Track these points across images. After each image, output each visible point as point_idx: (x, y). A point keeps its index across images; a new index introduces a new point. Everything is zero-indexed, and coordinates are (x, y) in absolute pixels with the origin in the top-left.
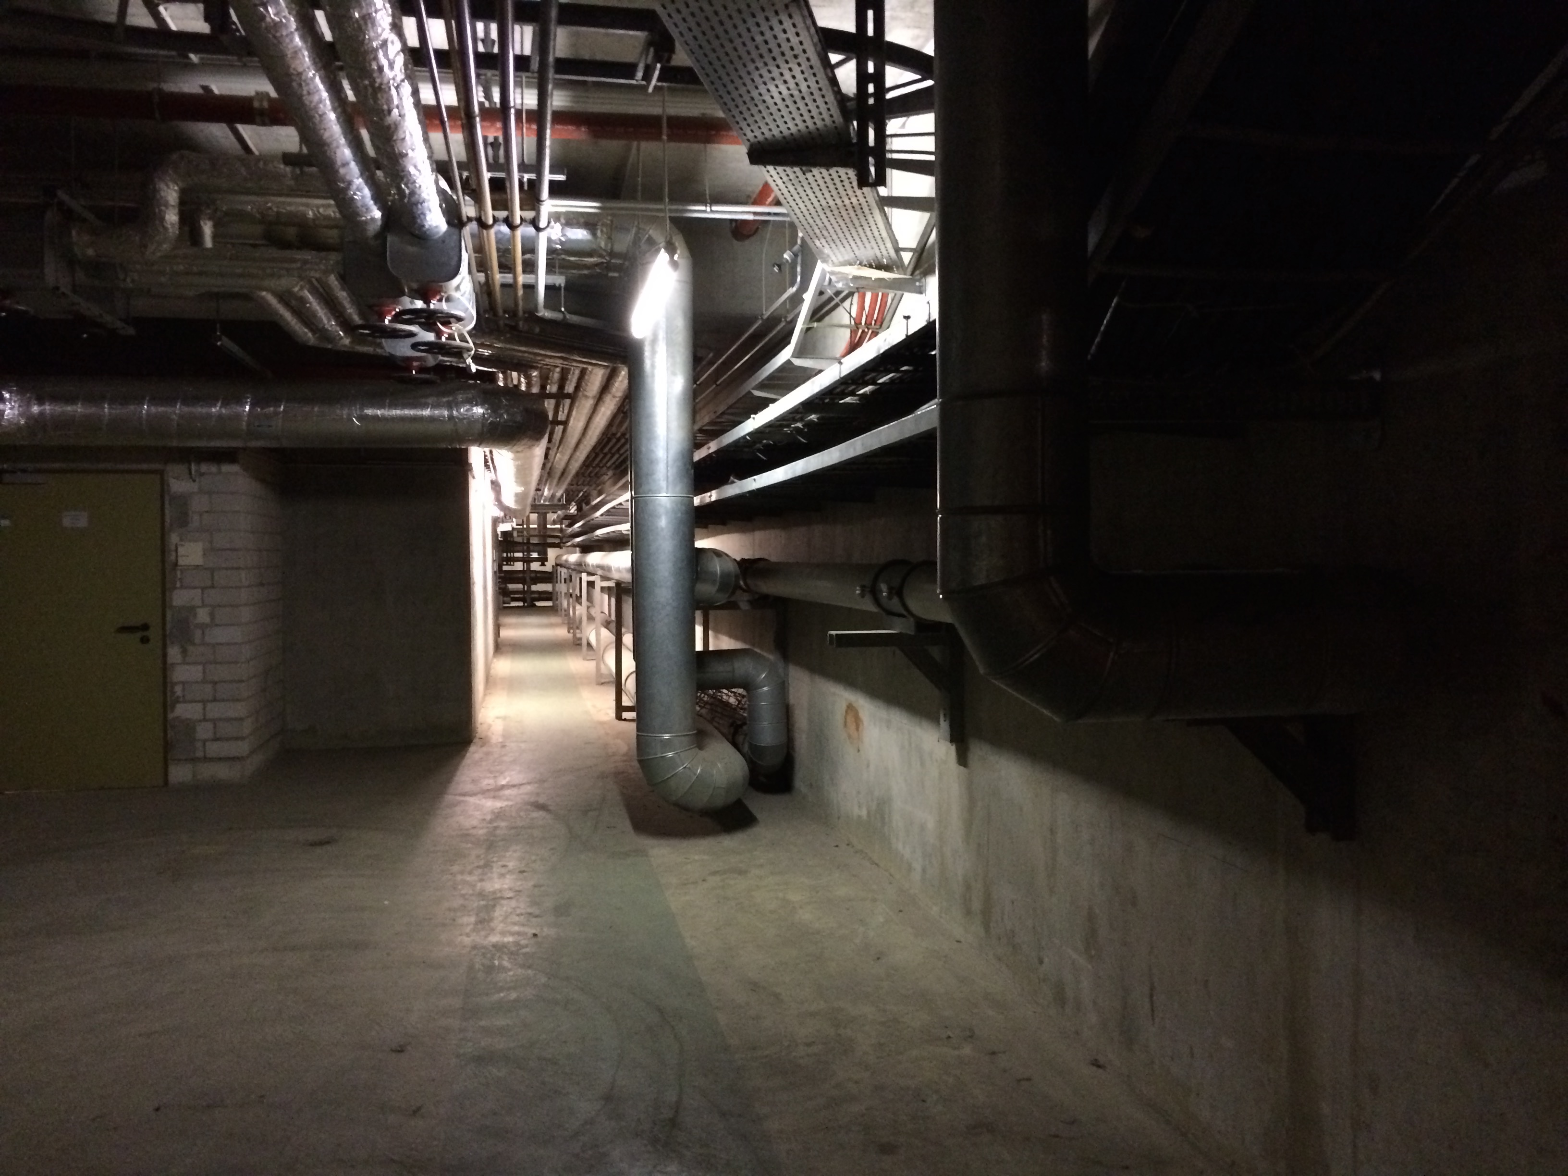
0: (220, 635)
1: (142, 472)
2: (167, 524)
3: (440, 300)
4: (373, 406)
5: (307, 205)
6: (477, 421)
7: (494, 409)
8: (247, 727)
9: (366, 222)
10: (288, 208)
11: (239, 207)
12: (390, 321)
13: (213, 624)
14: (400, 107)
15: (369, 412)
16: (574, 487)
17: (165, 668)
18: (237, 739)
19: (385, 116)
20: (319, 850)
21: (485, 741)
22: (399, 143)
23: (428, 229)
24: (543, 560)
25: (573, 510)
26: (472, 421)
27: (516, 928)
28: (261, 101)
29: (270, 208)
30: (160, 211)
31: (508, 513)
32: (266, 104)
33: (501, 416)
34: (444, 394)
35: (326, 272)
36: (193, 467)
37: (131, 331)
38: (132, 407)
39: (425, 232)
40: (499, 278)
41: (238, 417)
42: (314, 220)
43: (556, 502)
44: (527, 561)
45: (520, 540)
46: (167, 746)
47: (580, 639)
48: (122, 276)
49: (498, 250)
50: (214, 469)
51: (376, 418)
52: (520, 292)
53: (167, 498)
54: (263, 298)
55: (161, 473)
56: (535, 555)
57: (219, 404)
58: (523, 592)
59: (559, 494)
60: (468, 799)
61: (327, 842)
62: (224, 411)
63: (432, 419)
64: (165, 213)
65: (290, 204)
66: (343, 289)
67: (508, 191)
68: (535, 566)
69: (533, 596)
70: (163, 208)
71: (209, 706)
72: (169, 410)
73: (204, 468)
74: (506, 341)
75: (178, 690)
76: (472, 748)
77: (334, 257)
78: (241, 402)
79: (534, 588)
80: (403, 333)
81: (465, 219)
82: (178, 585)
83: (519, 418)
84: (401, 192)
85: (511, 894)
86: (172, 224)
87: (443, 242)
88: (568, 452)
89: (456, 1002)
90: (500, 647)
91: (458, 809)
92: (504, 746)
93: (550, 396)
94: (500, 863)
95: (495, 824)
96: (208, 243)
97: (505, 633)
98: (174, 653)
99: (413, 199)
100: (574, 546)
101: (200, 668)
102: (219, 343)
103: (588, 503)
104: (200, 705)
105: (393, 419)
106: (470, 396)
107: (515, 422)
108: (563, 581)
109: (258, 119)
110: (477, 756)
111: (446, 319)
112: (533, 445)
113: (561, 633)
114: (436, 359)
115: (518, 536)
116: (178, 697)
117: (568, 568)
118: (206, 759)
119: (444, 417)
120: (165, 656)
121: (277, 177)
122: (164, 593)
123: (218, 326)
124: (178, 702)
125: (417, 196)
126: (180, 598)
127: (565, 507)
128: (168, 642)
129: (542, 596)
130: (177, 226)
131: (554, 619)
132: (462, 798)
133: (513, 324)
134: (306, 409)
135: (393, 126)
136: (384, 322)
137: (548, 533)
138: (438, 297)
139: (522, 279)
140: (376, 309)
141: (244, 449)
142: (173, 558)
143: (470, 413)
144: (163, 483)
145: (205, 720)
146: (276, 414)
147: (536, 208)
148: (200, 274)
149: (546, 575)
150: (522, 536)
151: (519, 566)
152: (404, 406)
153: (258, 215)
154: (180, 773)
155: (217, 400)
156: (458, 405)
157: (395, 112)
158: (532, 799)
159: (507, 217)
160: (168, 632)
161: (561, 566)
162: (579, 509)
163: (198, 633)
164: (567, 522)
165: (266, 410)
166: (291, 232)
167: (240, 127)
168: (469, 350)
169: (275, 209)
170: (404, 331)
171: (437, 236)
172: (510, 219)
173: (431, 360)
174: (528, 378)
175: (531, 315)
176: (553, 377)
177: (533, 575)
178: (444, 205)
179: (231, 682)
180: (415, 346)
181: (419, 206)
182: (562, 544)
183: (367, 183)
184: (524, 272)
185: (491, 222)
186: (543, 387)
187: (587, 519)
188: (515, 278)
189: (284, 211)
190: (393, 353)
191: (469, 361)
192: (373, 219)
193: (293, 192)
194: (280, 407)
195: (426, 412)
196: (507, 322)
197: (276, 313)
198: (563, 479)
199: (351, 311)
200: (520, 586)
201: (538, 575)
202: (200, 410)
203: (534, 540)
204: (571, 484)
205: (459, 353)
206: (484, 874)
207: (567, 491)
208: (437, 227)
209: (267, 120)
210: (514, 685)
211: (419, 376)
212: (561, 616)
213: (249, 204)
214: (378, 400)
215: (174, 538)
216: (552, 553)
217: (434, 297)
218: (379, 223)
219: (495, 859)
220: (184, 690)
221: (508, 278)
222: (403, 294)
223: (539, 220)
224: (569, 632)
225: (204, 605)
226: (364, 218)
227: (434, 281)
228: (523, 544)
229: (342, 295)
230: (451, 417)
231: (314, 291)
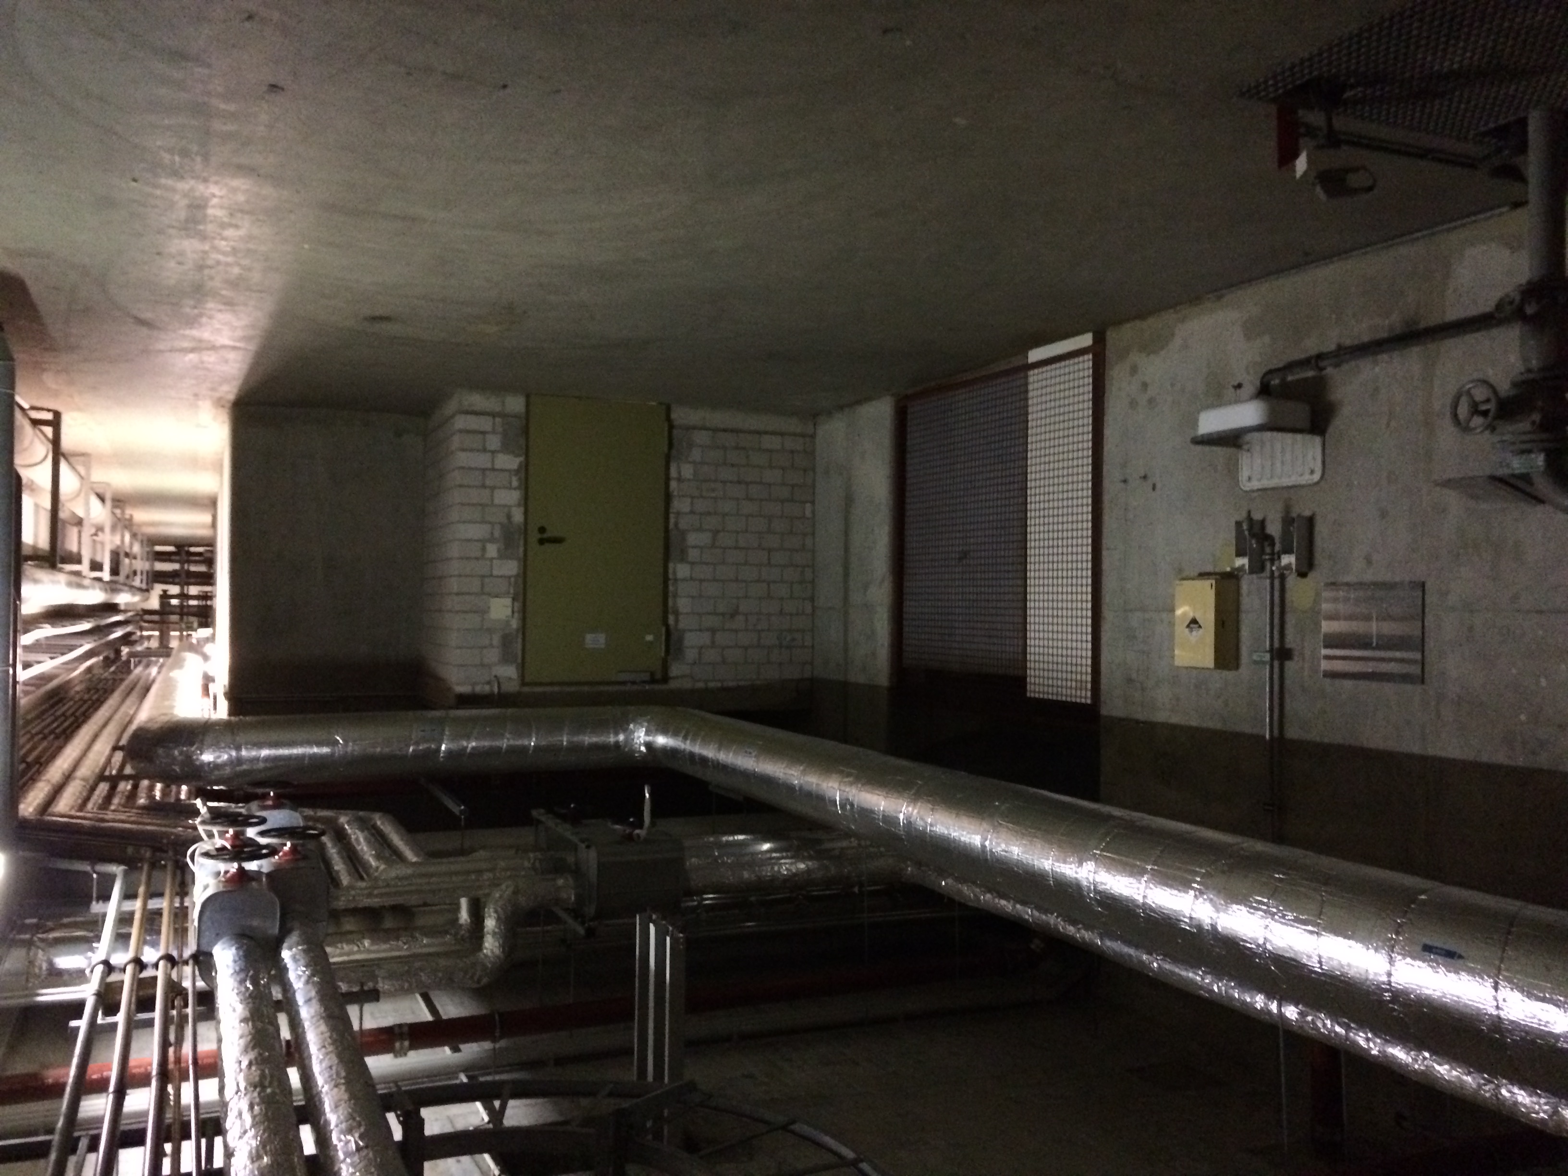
0: (476, 531)
1: (541, 684)
2: (520, 636)
3: (226, 872)
4: (322, 757)
5: (369, 951)
6: (209, 747)
7: (189, 760)
8: (456, 441)
9: (298, 944)
10: (388, 946)
11: (435, 941)
12: (285, 845)
13: (483, 542)
14: (238, 1070)
15: (325, 750)
16: (120, 676)
17: (526, 501)
18: (468, 432)
19: (256, 1059)
20: (380, 312)
21: (219, 403)
22: (247, 1032)
23: (232, 946)
24: (165, 596)
25: (125, 650)
26: (216, 746)
27: (158, 192)
28: (402, 1048)
29: (405, 944)
30: (499, 928)
31: (196, 649)
32: (397, 1045)
33: (181, 753)
34: (245, 773)
35: (351, 887)
36: (496, 690)
37: (535, 813)
38: (543, 743)
39: (236, 943)
40: (162, 904)
41: (454, 738)
42: (364, 938)
43: (145, 661)
44: (183, 596)
45: (192, 619)
46: (526, 431)
47: (115, 506)
48: (537, 864)
49: (159, 932)
50: (478, 689)
51: (319, 744)
52: (141, 890)
53: (519, 661)
54: (417, 855)
55: (523, 684)
56: (174, 602)
57: (469, 750)
58: (189, 562)
59: (139, 669)
60: (231, 343)
61: (375, 319)
62: (465, 743)
63: (260, 745)
64: (496, 927)
65: (384, 951)
66: (338, 872)
67: (133, 1000)
68: (174, 590)
69: (177, 558)
70: (497, 930)
71: (489, 465)
72: (512, 742)
73: (487, 688)
74: (166, 835)
75: (515, 483)
76: (231, 397)
77: (341, 903)
78: (449, 752)
79: (176, 566)
80: (273, 833)
81: (191, 962)
82: (513, 579)
83: (160, 751)
84: (255, 983)
85: (172, 231)
86: (490, 916)
87: (217, 935)
88: (117, 717)
89: (217, 125)
90: (212, 503)
91: (239, 333)
92: (196, 395)
93: (127, 778)
94: (186, 267)
95: (196, 311)
96: (464, 902)
97: (207, 518)
98: (518, 516)
99: (242, 975)
100: (125, 611)
101: (496, 501)
102: (463, 807)
103: (106, 658)
104: (497, 467)
105: (301, 744)
106: (216, 773)
107: (163, 747)
108: (139, 573)
109: (405, 1029)
110: (225, 388)
111: (220, 853)
112: (146, 722)
113: (141, 516)
114: (249, 810)
115: (192, 623)
116: (516, 475)
117: (132, 587)
118: (493, 415)
119: (246, 748)
120: (526, 513)
121: (391, 976)
122: (525, 573)
123: (463, 823)
124: (515, 470)
125: (238, 979)
126: (511, 568)
127: (132, 655)
128: (523, 527)
129: (167, 557)
130: (487, 915)
131: (151, 530)
132: (238, 344)
133: (158, 854)
134: (387, 750)
135: (249, 1049)
136: (292, 845)
137: (157, 626)
138: (228, 875)
139: (137, 905)
140: (299, 857)
141: (451, 708)
142: (516, 604)
143: (217, 754)
144: (522, 676)
145: (493, 452)
146: (417, 743)
147: (103, 986)
148: (468, 873)
149: (162, 579)
150: (187, 623)
151: (194, 590)
152: (289, 758)
153: (417, 935)
154: (515, 404)
155: (470, 753)
156: (231, 762)
157: (245, 1063)
158: (155, 333)
159: (141, 971)
160: (522, 536)
161: (140, 590)
162: (118, 652)
163: (497, 534)
164: (134, 638)
165: (426, 746)
166: (389, 923)
167: (428, 1017)
168: (203, 822)
169: (400, 943)
170: (274, 836)
171: (224, 940)
172: (138, 968)
173: (254, 808)
174: (151, 797)
175: (132, 864)
176: (121, 799)
177: (177, 580)
178: (213, 974)
179: (469, 486)
180: (263, 821)
181: (237, 969)
182: (141, 613)
183: (291, 985)
184: (132, 914)
185: (161, 963)
186: (135, 787)
187: (103, 641)
188: (145, 904)
189: (392, 943)
190: (292, 812)
191: (203, 810)
192: (290, 949)
193: (378, 963)
194: (413, 750)
195: (265, 752)
196: (164, 855)
197: (407, 843)
198: (131, 686)
199: (333, 851)
200: (193, 568)
201: (171, 580)
202: (486, 743)
203: (174, 618)
204: (122, 680)
205: (216, 816)
206: (203, 259)
207: (129, 672)
208: (224, 949)
209: (397, 1030)
210: (193, 463)
211: (267, 790)
212: (143, 535)
213: (425, 944)
214: (317, 762)
215: (515, 624)
216: (154, 603)
217: (234, 875)
218: (285, 945)
219: (191, 273)
220: (510, 483)
221: (153, 904)
222: (269, 875)
223: (103, 972)
224: (131, 516)
225: (492, 559)
226: (300, 948)
227: (235, 891)
228: (188, 614)
229: (339, 865)
230: (238, 748)
231: (366, 866)
